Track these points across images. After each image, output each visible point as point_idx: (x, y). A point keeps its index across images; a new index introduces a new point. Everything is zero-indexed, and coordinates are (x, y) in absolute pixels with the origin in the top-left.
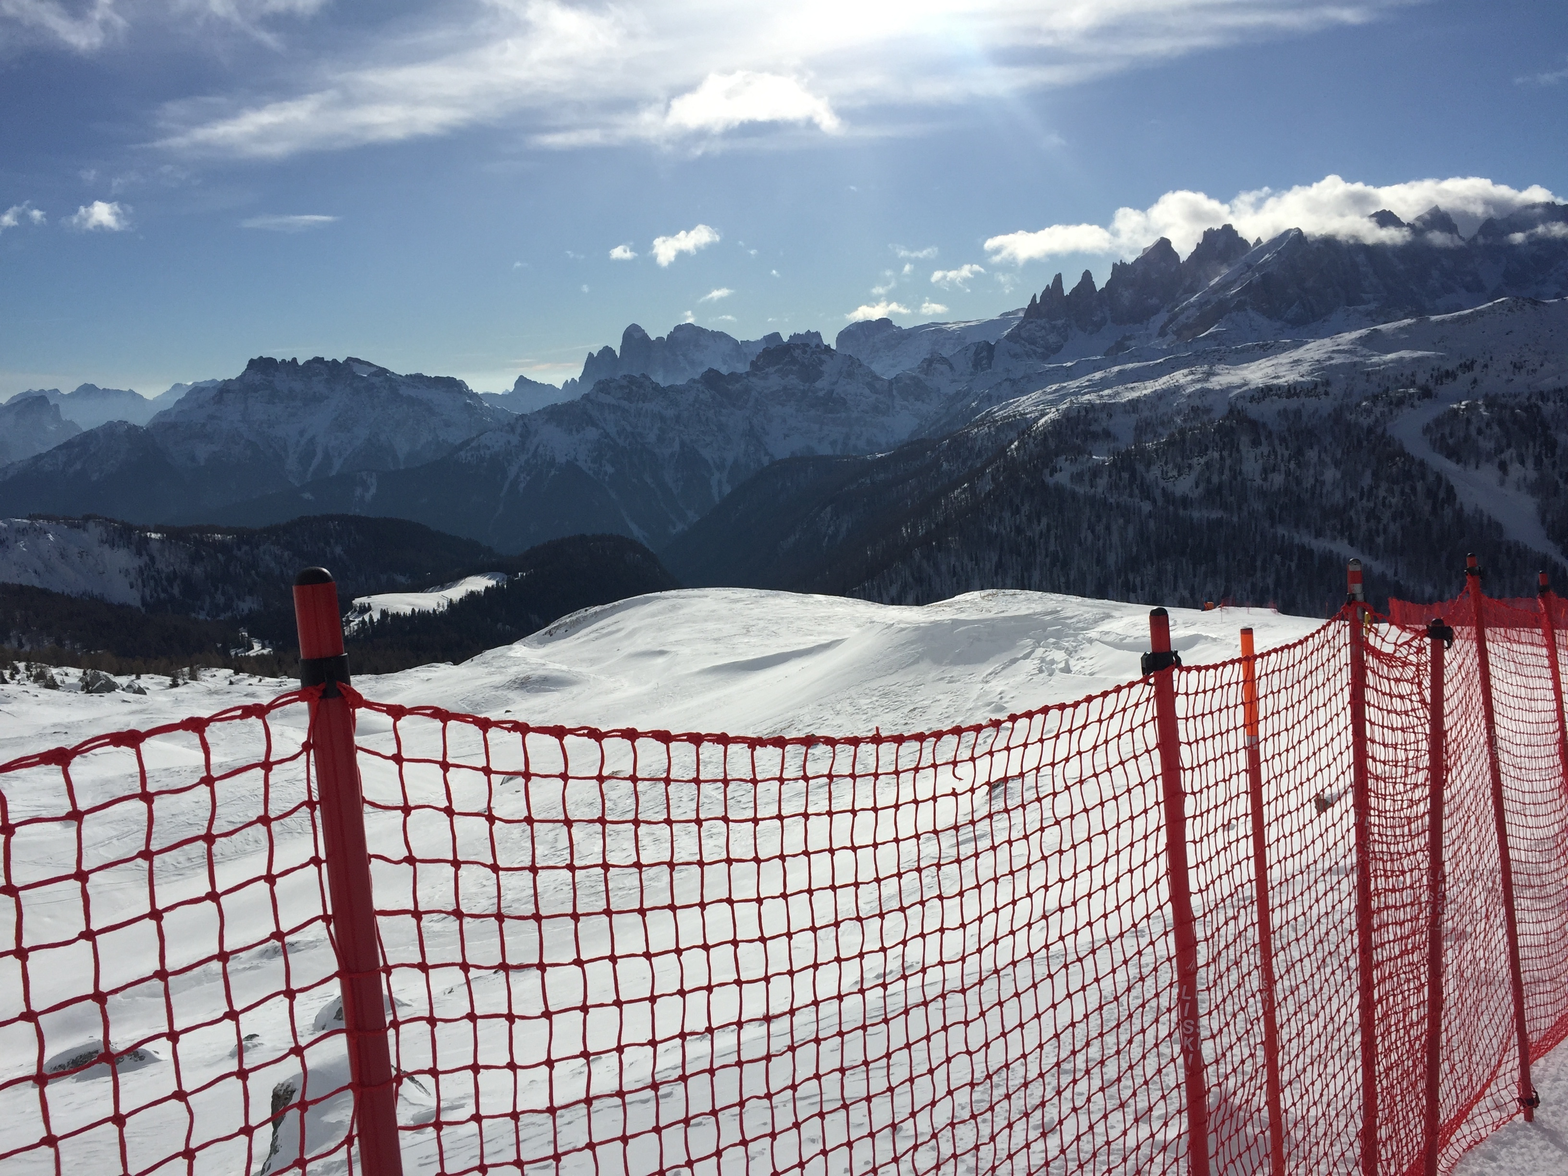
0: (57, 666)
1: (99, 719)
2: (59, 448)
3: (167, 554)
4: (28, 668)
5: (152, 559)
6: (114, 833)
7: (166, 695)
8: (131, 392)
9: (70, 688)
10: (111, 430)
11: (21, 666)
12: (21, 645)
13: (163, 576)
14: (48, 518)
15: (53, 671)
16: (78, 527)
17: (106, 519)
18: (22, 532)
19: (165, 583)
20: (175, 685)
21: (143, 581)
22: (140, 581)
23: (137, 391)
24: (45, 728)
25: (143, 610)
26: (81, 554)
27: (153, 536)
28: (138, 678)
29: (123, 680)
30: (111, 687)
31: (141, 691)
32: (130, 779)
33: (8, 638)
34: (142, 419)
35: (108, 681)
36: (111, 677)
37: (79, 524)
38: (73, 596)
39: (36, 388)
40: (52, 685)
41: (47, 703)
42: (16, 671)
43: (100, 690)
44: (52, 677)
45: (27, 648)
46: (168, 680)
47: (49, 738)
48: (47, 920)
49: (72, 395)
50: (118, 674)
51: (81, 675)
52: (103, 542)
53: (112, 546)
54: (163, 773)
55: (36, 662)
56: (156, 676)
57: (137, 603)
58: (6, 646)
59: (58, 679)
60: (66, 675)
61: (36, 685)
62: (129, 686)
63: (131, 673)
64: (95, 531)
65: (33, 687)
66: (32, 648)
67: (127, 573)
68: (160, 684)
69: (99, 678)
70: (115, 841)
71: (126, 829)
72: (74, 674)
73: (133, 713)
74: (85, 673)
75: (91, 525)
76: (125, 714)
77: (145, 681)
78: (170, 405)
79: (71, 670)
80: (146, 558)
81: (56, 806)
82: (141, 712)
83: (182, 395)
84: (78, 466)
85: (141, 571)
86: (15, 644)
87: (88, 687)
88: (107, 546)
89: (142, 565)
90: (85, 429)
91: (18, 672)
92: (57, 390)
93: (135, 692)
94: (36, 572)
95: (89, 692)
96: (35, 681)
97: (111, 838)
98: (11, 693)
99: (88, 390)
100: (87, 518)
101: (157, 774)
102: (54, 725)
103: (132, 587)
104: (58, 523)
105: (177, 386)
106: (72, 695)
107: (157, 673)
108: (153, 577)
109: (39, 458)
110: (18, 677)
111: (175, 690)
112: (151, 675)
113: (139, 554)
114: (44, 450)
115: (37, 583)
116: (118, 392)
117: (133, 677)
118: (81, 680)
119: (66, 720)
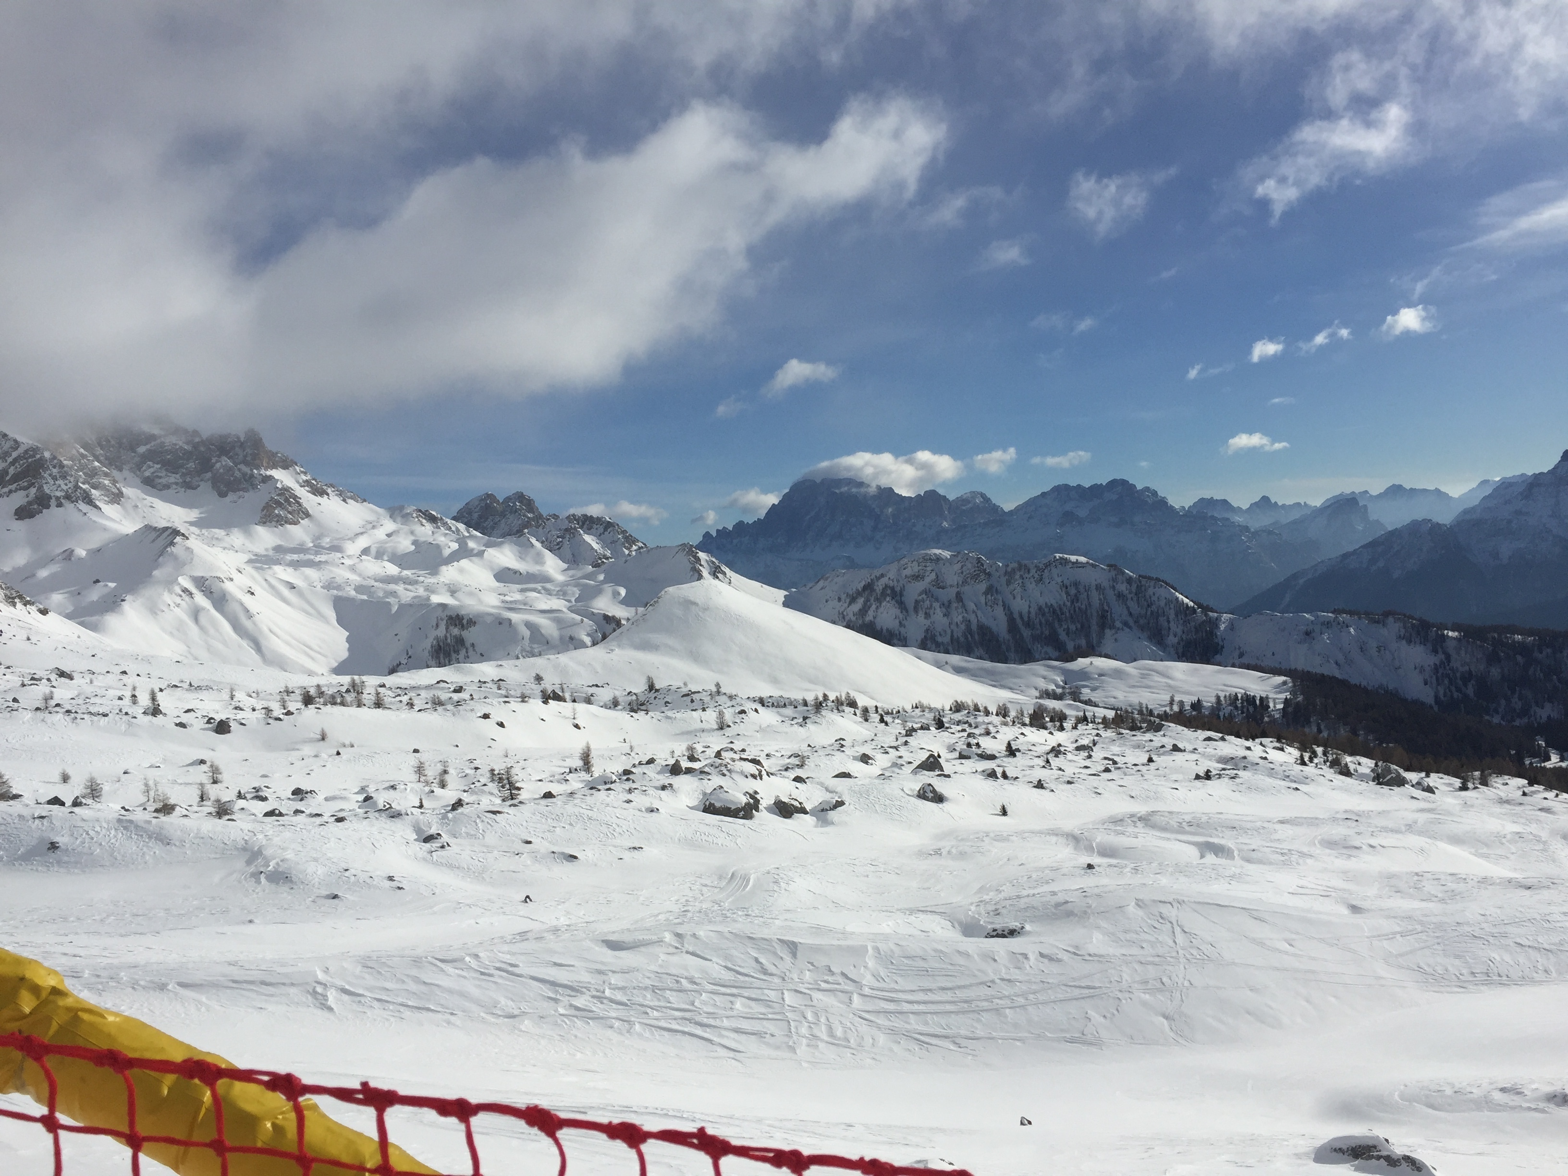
0: (1352, 754)
1: (1388, 812)
2: (1363, 547)
3: (1463, 653)
4: (1325, 754)
5: (1448, 657)
6: (1398, 929)
7: (1455, 797)
8: (1437, 491)
9: (1362, 778)
10: (1415, 528)
11: (1319, 750)
12: (1320, 731)
13: (1458, 675)
14: (1351, 613)
15: (1348, 759)
16: (1378, 622)
17: (1405, 615)
18: (1328, 624)
19: (1460, 682)
20: (1464, 788)
21: (1437, 679)
22: (1434, 677)
23: (1443, 489)
24: (1337, 812)
25: (1436, 708)
26: (1379, 648)
27: (1450, 634)
28: (1428, 776)
29: (1412, 777)
30: (1401, 782)
31: (1430, 790)
32: (1416, 878)
33: (1308, 722)
34: (1445, 517)
35: (1399, 775)
36: (1401, 771)
37: (1379, 619)
38: (1369, 688)
39: (1348, 491)
40: (1346, 772)
41: (1341, 788)
42: (1314, 755)
43: (1389, 784)
44: (1346, 764)
45: (1325, 734)
46: (1457, 782)
47: (1341, 823)
48: (1333, 999)
49: (1380, 496)
50: (1407, 769)
51: (1373, 766)
52: (1400, 638)
53: (1409, 642)
54: (1449, 878)
55: (1332, 748)
56: (1446, 777)
57: (1430, 700)
58: (1307, 730)
59: (1352, 767)
60: (1359, 764)
61: (1332, 770)
62: (1419, 783)
63: (1420, 770)
64: (1393, 627)
65: (1329, 773)
66: (1329, 735)
67: (1422, 670)
68: (1450, 785)
69: (1389, 771)
70: (1398, 936)
71: (1410, 927)
72: (1366, 765)
73: (1422, 810)
74: (1376, 765)
75: (1391, 619)
76: (1413, 811)
77: (1434, 779)
78: (1476, 502)
79: (1363, 760)
80: (1441, 656)
81: (1345, 890)
82: (1430, 811)
83: (1488, 491)
84: (1381, 564)
85: (1436, 669)
86: (1315, 729)
87: (1380, 778)
88: (1404, 642)
89: (1438, 663)
90: (1390, 529)
91: (1316, 756)
92: (1366, 492)
93: (1423, 790)
94: (1337, 663)
95: (1379, 784)
96: (1331, 767)
97: (1395, 933)
98: (1310, 775)
99: (1396, 490)
100: (1386, 614)
101: (1442, 877)
102: (1346, 811)
103: (1426, 684)
104: (1360, 618)
105: (1485, 482)
106: (1364, 784)
107: (1447, 773)
108: (1448, 676)
109: (1345, 556)
110: (1316, 761)
111: (1463, 793)
112: (1441, 775)
113: (1435, 651)
114: (1351, 549)
115: (1337, 674)
116: (1425, 491)
117: (1423, 774)
118: (1373, 771)
119: (1357, 808)
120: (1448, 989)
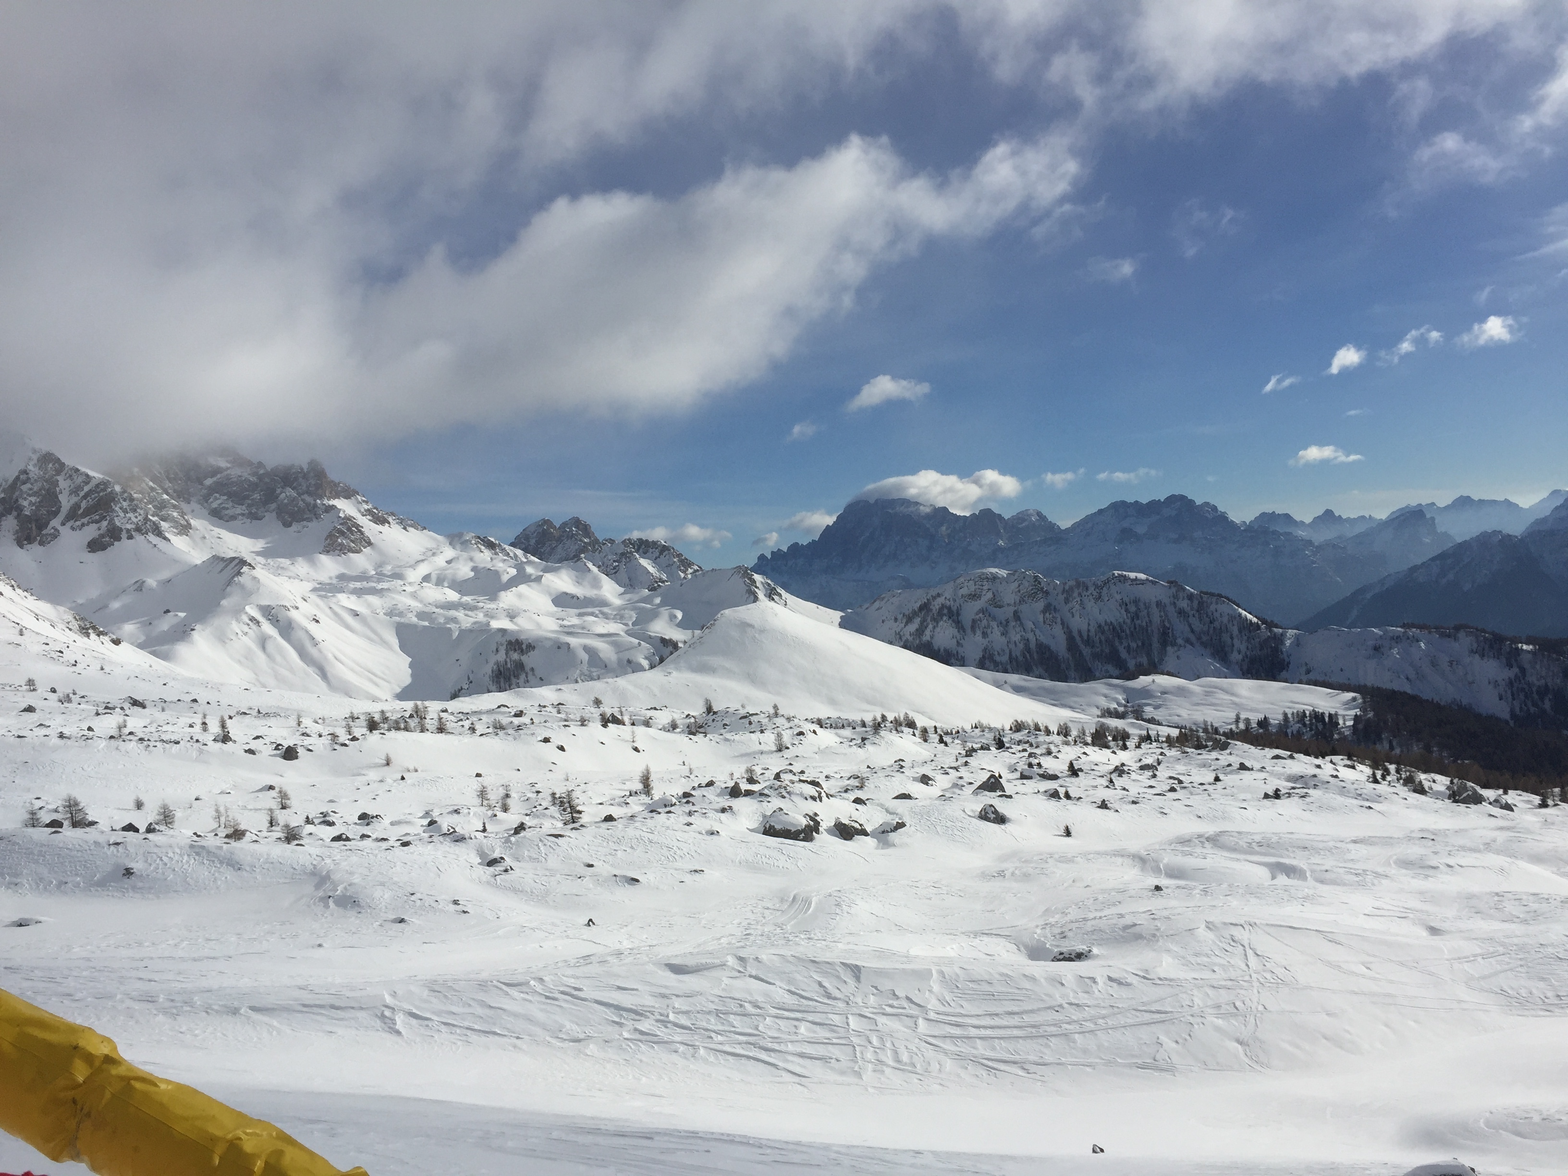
0: (1425, 772)
1: (1465, 830)
2: (1433, 559)
3: (1538, 667)
4: (1398, 771)
5: (1523, 670)
6: (1479, 951)
7: (1535, 815)
8: (1507, 501)
9: (1438, 795)
10: (1484, 541)
11: (1392, 768)
12: (1392, 748)
13: (1534, 689)
14: (1421, 627)
15: (1422, 777)
16: (1449, 636)
17: (1477, 630)
18: (1397, 639)
19: (1536, 696)
20: (1544, 805)
21: (1513, 695)
22: (1509, 692)
23: (1513, 499)
24: (1412, 832)
25: (1512, 723)
26: (1451, 663)
27: (1525, 647)
28: (1506, 793)
29: (1490, 794)
30: (1478, 800)
31: (1508, 807)
32: (1496, 898)
33: (1380, 739)
34: (1516, 528)
35: (1475, 792)
36: (1478, 788)
37: (1450, 633)
38: (1442, 704)
39: (1414, 503)
40: (1420, 790)
41: (1416, 807)
42: (1387, 772)
43: (1465, 801)
44: (1421, 782)
45: (1397, 751)
46: (1537, 800)
47: (1417, 842)
48: (1412, 1024)
49: (1447, 508)
50: (1485, 786)
51: (1448, 783)
52: (1472, 652)
53: (1482, 656)
54: (1531, 898)
55: (1406, 765)
56: (1524, 794)
57: (1505, 715)
58: (1378, 747)
59: (1426, 785)
60: (1434, 781)
61: (1406, 788)
62: (1496, 801)
63: (1497, 787)
64: (1465, 641)
65: (1403, 790)
66: (1402, 751)
67: (1496, 684)
68: (1529, 802)
69: (1465, 789)
70: (1479, 959)
71: (1491, 949)
72: (1441, 782)
73: (1501, 828)
74: (1452, 782)
75: (1461, 634)
76: (1492, 829)
77: (1512, 797)
78: (1548, 513)
79: (1438, 777)
80: (1516, 670)
81: (1422, 911)
82: (1508, 829)
83: (1559, 501)
84: (1451, 576)
85: (1511, 683)
86: (1386, 745)
87: (1455, 796)
88: (1477, 656)
89: (1513, 677)
90: (1459, 540)
91: (1389, 773)
92: (1433, 504)
93: (1502, 807)
94: (1408, 679)
95: (1455, 801)
96: (1405, 785)
97: (1475, 956)
98: (1383, 793)
99: (1464, 502)
100: (1457, 628)
101: (1524, 897)
102: (1422, 830)
103: (1501, 699)
104: (1430, 632)
105: (1556, 492)
106: (1439, 802)
107: (1526, 790)
108: (1523, 690)
109: (1414, 569)
110: (1389, 778)
111: (1543, 810)
112: (1519, 792)
113: (1510, 666)
114: (1419, 562)
115: (1407, 689)
116: (1494, 502)
117: (1501, 792)
118: (1448, 788)
119: (1433, 827)
120: (1533, 1012)
